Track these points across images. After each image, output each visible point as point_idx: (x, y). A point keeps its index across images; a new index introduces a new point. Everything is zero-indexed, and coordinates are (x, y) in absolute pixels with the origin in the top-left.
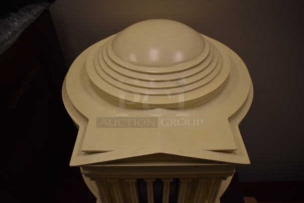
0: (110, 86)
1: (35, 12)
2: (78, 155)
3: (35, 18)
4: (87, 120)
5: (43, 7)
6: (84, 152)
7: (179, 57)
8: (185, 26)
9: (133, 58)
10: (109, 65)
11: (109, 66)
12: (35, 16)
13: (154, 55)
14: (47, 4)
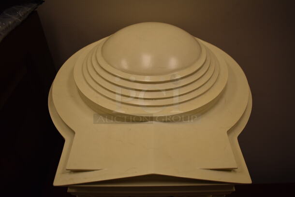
0: (98, 95)
1: (21, 14)
2: (63, 173)
3: (20, 21)
4: (74, 133)
5: (30, 9)
6: (69, 171)
7: (173, 63)
8: (180, 29)
9: (125, 65)
10: (98, 72)
11: (98, 74)
12: (20, 18)
13: (147, 61)
14: (35, 5)
